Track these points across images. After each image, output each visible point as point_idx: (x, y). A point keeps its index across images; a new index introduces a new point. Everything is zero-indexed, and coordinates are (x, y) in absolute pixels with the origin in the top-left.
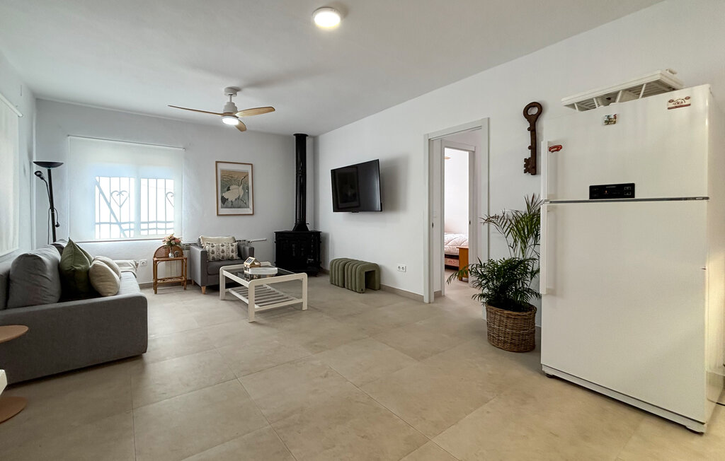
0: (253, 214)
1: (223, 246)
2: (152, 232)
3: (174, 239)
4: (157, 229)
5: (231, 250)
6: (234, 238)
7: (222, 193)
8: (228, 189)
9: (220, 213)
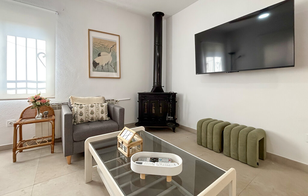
0: (119, 78)
1: (92, 106)
2: (20, 92)
3: (40, 99)
4: (27, 88)
5: (100, 111)
6: (104, 98)
7: (94, 58)
8: (99, 55)
9: (91, 76)
